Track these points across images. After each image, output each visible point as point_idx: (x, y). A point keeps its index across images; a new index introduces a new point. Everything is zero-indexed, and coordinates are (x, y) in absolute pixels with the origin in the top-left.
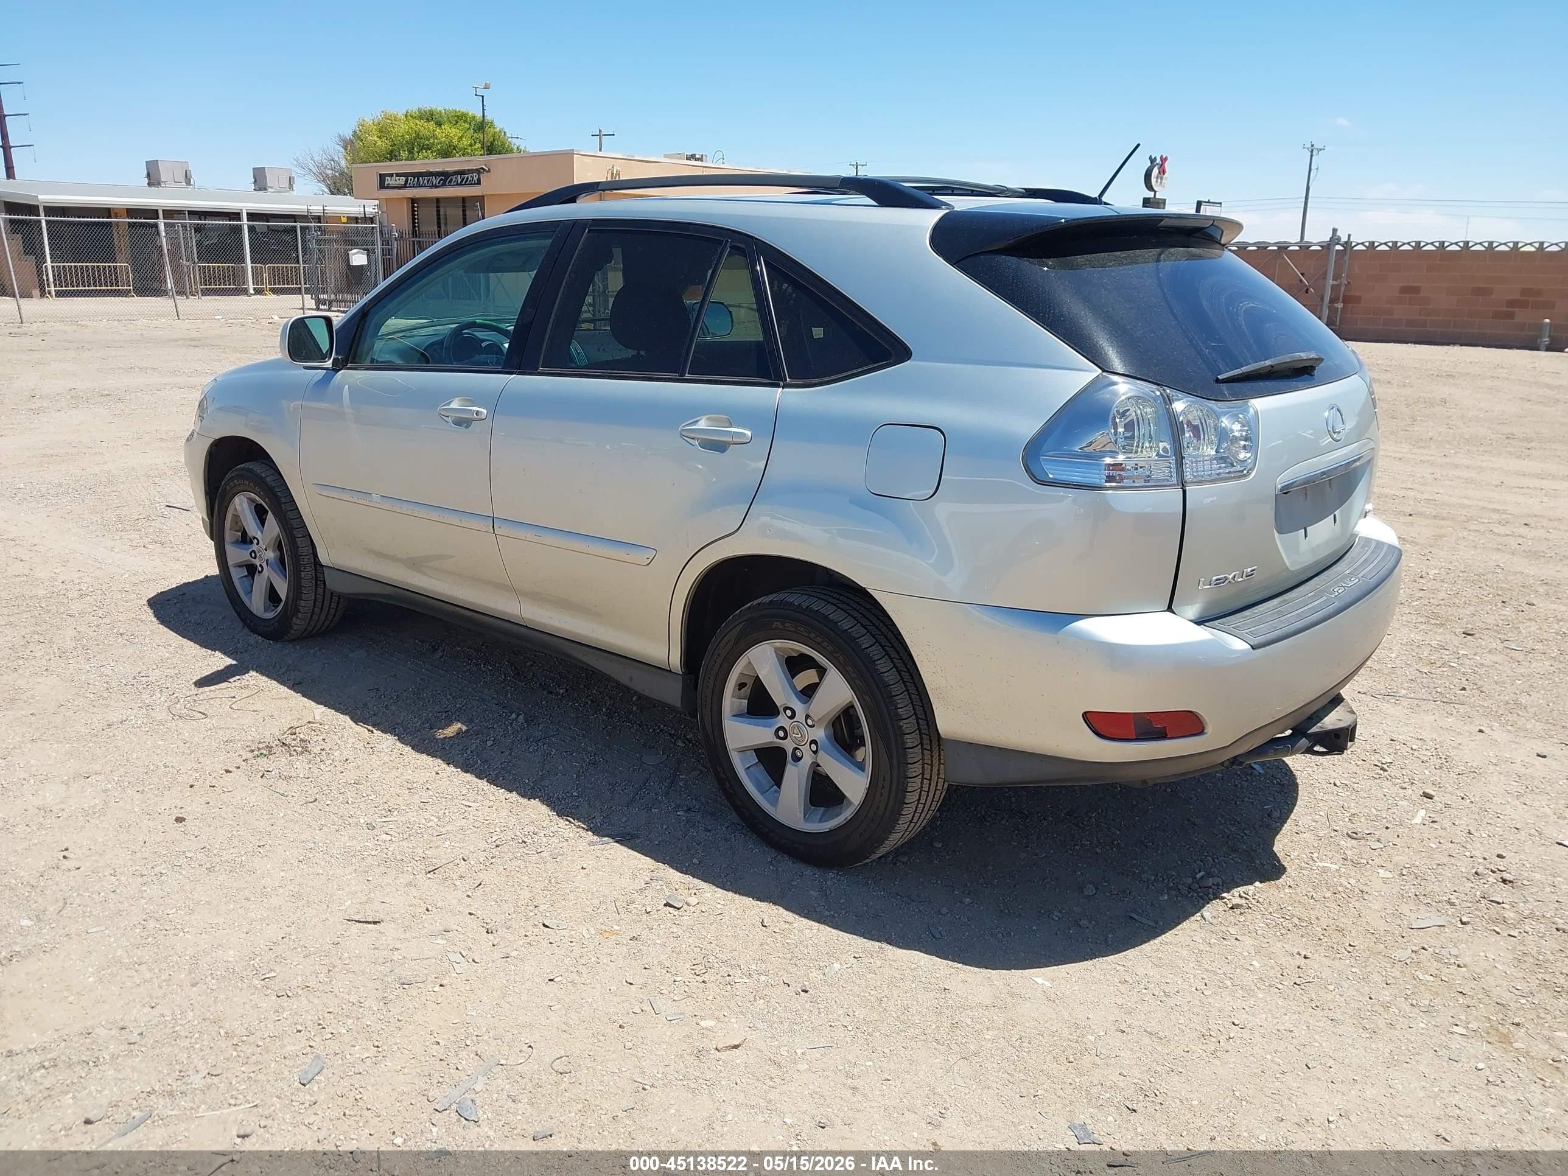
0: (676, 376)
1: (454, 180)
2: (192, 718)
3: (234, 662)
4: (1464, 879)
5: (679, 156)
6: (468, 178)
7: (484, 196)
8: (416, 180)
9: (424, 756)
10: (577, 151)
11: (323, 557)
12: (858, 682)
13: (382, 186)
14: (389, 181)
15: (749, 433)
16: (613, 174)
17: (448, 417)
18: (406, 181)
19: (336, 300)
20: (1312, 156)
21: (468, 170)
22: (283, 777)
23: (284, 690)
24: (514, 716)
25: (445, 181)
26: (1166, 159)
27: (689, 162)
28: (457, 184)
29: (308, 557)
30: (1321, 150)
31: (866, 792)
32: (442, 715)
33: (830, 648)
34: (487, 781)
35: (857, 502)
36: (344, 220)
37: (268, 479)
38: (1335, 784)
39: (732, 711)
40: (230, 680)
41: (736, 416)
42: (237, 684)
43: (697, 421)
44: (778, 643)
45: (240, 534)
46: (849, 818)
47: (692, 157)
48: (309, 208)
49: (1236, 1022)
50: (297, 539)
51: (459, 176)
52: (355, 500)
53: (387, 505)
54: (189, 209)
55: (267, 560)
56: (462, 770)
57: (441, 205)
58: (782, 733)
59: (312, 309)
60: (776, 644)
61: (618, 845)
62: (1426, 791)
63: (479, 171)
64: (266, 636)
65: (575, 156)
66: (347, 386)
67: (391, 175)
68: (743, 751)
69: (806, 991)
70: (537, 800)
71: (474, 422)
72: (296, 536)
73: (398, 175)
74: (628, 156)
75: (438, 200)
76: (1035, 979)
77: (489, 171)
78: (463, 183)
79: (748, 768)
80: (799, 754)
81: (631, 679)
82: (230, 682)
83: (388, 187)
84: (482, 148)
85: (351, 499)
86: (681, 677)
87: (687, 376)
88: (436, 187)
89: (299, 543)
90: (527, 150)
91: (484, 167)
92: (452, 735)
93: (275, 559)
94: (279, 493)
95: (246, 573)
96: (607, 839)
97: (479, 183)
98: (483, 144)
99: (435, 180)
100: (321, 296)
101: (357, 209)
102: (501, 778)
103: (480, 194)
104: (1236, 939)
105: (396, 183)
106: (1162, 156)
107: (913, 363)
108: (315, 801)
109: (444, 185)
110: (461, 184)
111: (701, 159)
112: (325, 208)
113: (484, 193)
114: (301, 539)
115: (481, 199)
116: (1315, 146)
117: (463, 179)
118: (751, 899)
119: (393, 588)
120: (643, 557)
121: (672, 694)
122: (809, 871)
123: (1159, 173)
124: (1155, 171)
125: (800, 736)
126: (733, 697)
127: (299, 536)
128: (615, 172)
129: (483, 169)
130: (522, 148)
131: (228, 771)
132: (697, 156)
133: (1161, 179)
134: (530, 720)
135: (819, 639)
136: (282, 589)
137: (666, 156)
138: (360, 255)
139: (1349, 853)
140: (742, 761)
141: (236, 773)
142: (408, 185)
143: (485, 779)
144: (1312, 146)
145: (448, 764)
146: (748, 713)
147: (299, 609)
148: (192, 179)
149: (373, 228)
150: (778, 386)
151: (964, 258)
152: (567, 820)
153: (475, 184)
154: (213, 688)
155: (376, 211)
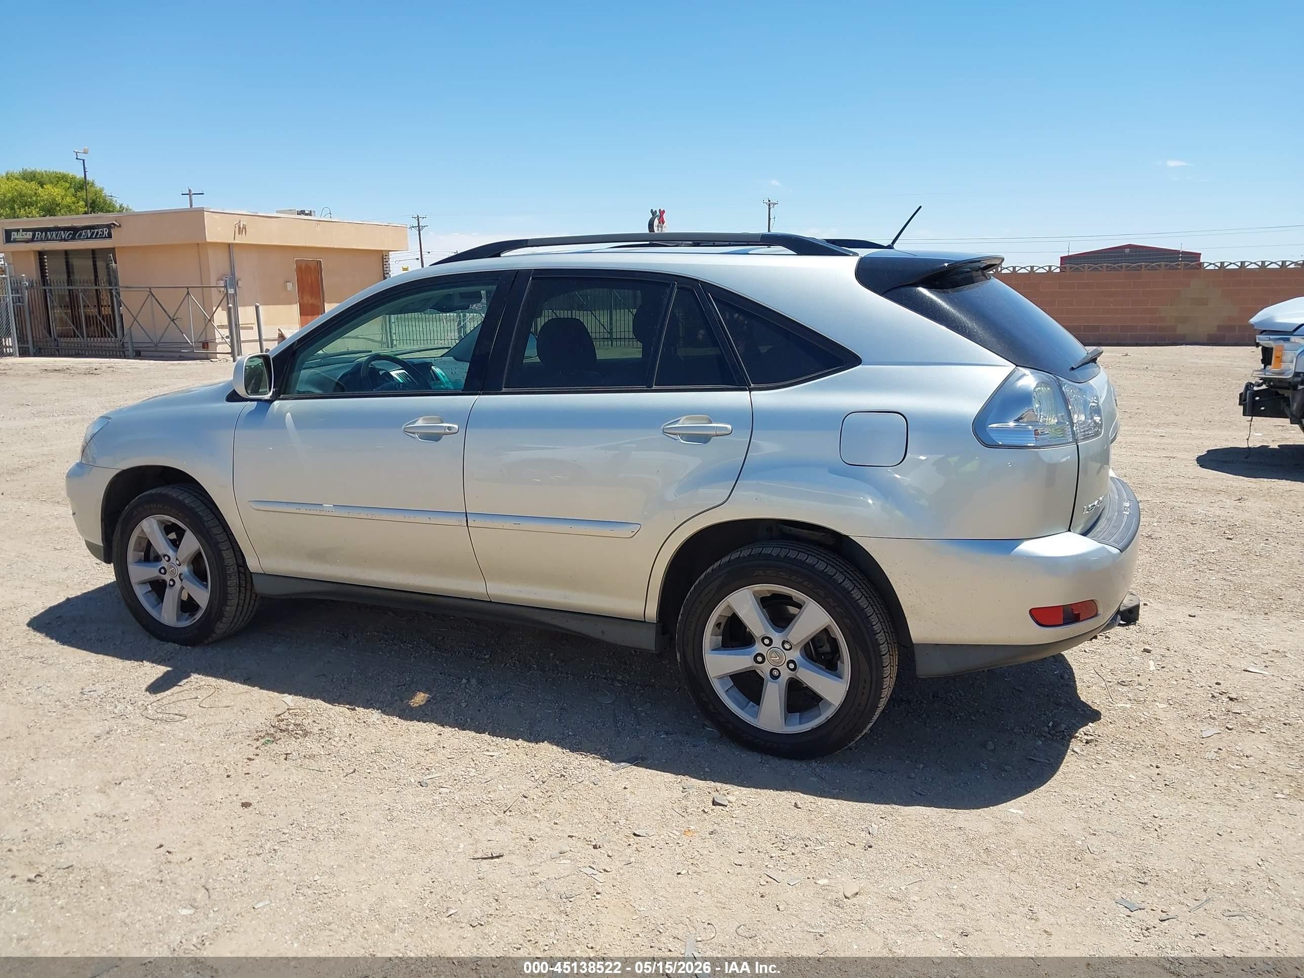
0: (644, 387)
1: (83, 234)
2: (173, 720)
3: (169, 669)
4: (1208, 702)
5: (290, 212)
6: (98, 233)
7: (114, 248)
8: (44, 234)
9: (415, 723)
10: (207, 208)
11: (253, 564)
12: (838, 610)
13: (8, 240)
14: (15, 236)
15: (729, 427)
16: (240, 228)
17: (414, 433)
18: (34, 236)
20: (769, 209)
21: (98, 225)
22: (307, 756)
23: (238, 686)
24: (464, 681)
25: (71, 235)
26: (664, 212)
27: (299, 217)
28: (87, 238)
29: (233, 567)
30: (776, 204)
31: (845, 694)
32: (402, 688)
33: (811, 586)
34: (489, 734)
35: (834, 471)
37: (187, 501)
38: (1085, 651)
39: (710, 646)
40: (179, 684)
41: (713, 415)
42: (187, 687)
43: (678, 420)
44: (757, 587)
45: (143, 553)
46: (830, 717)
47: (302, 212)
49: (1156, 816)
50: (223, 552)
51: (89, 231)
52: (303, 511)
53: (344, 513)
55: (181, 574)
56: (459, 729)
57: (70, 256)
58: (760, 658)
60: (755, 588)
61: (636, 767)
62: (1146, 648)
63: (109, 226)
64: (184, 642)
65: (205, 213)
66: (289, 414)
67: (17, 230)
68: (721, 678)
69: (870, 847)
70: (546, 742)
71: (444, 436)
72: (222, 549)
73: (25, 230)
74: (252, 213)
76: (1010, 810)
77: (120, 226)
78: (94, 237)
79: (727, 691)
80: (775, 673)
81: (603, 632)
82: (181, 686)
83: (15, 241)
84: (86, 205)
85: (298, 511)
86: (655, 626)
87: (654, 387)
88: (65, 240)
89: (224, 555)
90: (130, 208)
91: (114, 222)
92: (423, 703)
93: (189, 572)
94: (200, 513)
95: (150, 589)
96: (623, 764)
97: (110, 236)
98: (86, 202)
99: (63, 234)
102: (498, 731)
103: (111, 246)
104: (1107, 763)
105: (23, 237)
106: (660, 210)
107: (864, 366)
108: (354, 771)
109: (73, 239)
110: (91, 238)
111: (310, 214)
113: (116, 246)
114: (226, 552)
115: (112, 250)
116: (771, 202)
117: (93, 233)
118: (771, 790)
119: (336, 585)
120: (626, 532)
121: (648, 641)
122: (796, 764)
123: (659, 222)
124: (656, 222)
125: (778, 658)
126: (712, 635)
127: (225, 548)
128: (242, 226)
129: (114, 224)
130: (125, 206)
131: (250, 759)
132: (307, 212)
133: (662, 227)
134: (480, 682)
135: (800, 580)
136: (202, 597)
137: (277, 212)
139: (1130, 695)
140: (722, 685)
141: (257, 760)
142: (35, 239)
143: (487, 733)
144: (769, 201)
145: (443, 726)
146: (722, 646)
147: (224, 614)
150: (745, 390)
151: (887, 291)
152: (582, 754)
153: (105, 237)
154: (168, 692)
155: (3, 263)
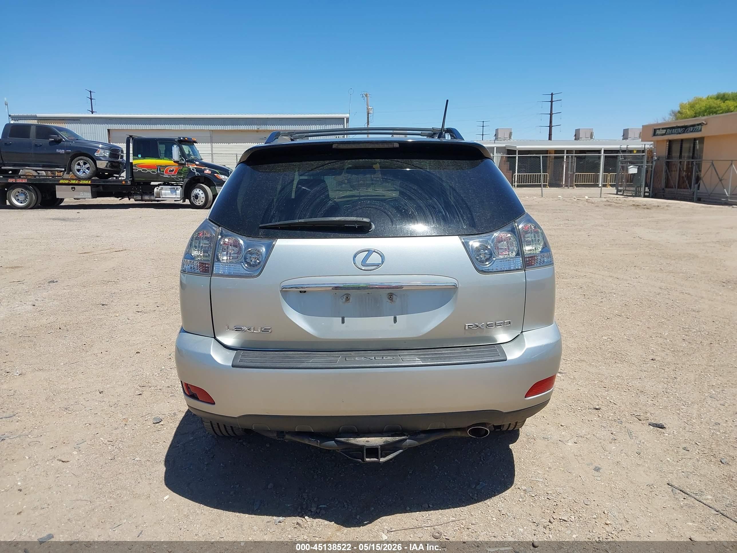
1: (689, 130)
6: (696, 128)
8: (671, 130)
13: (655, 134)
14: (658, 132)
18: (666, 131)
19: (626, 190)
21: (696, 124)
25: (684, 130)
28: (690, 132)
36: (635, 152)
48: (621, 147)
51: (692, 127)
54: (576, 149)
57: (684, 143)
59: (614, 194)
63: (701, 124)
67: (659, 129)
73: (663, 129)
75: (682, 140)
77: (706, 124)
78: (694, 131)
83: (657, 135)
88: (680, 134)
91: (703, 122)
97: (701, 130)
99: (680, 130)
100: (619, 188)
101: (641, 146)
103: (702, 136)
105: (661, 133)
109: (684, 132)
110: (692, 132)
112: (628, 146)
113: (704, 136)
115: (702, 138)
117: (694, 129)
138: (633, 169)
142: (667, 133)
148: (593, 136)
149: (643, 155)
153: (699, 131)
155: (651, 147)
